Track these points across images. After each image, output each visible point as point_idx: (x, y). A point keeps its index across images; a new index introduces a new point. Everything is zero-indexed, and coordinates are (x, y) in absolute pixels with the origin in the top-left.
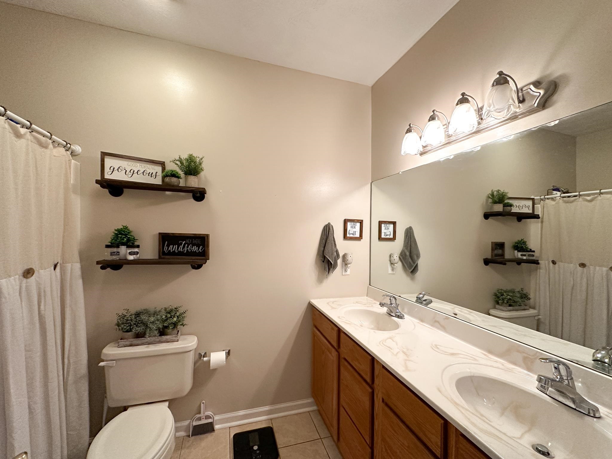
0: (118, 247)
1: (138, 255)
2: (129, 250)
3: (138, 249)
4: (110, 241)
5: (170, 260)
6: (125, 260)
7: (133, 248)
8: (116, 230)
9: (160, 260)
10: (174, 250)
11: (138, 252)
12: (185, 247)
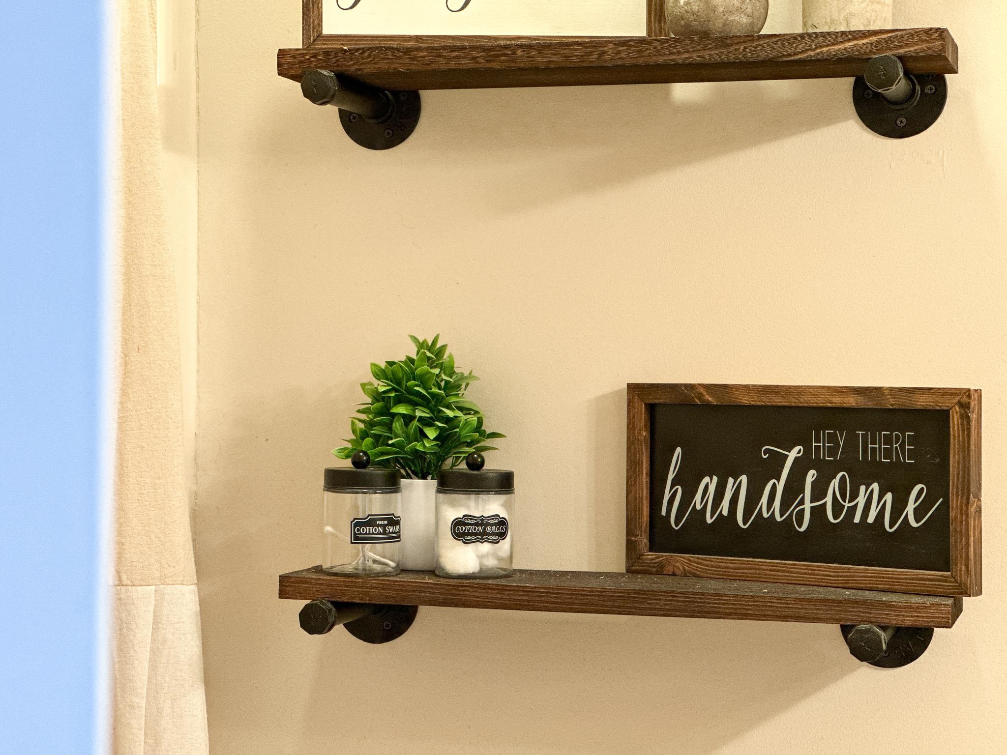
0: (391, 484)
1: (505, 545)
2: (453, 504)
3: (502, 498)
4: (349, 446)
5: (699, 586)
6: (432, 572)
7: (473, 496)
8: (380, 374)
9: (640, 583)
10: (725, 513)
11: (503, 523)
12: (803, 491)
